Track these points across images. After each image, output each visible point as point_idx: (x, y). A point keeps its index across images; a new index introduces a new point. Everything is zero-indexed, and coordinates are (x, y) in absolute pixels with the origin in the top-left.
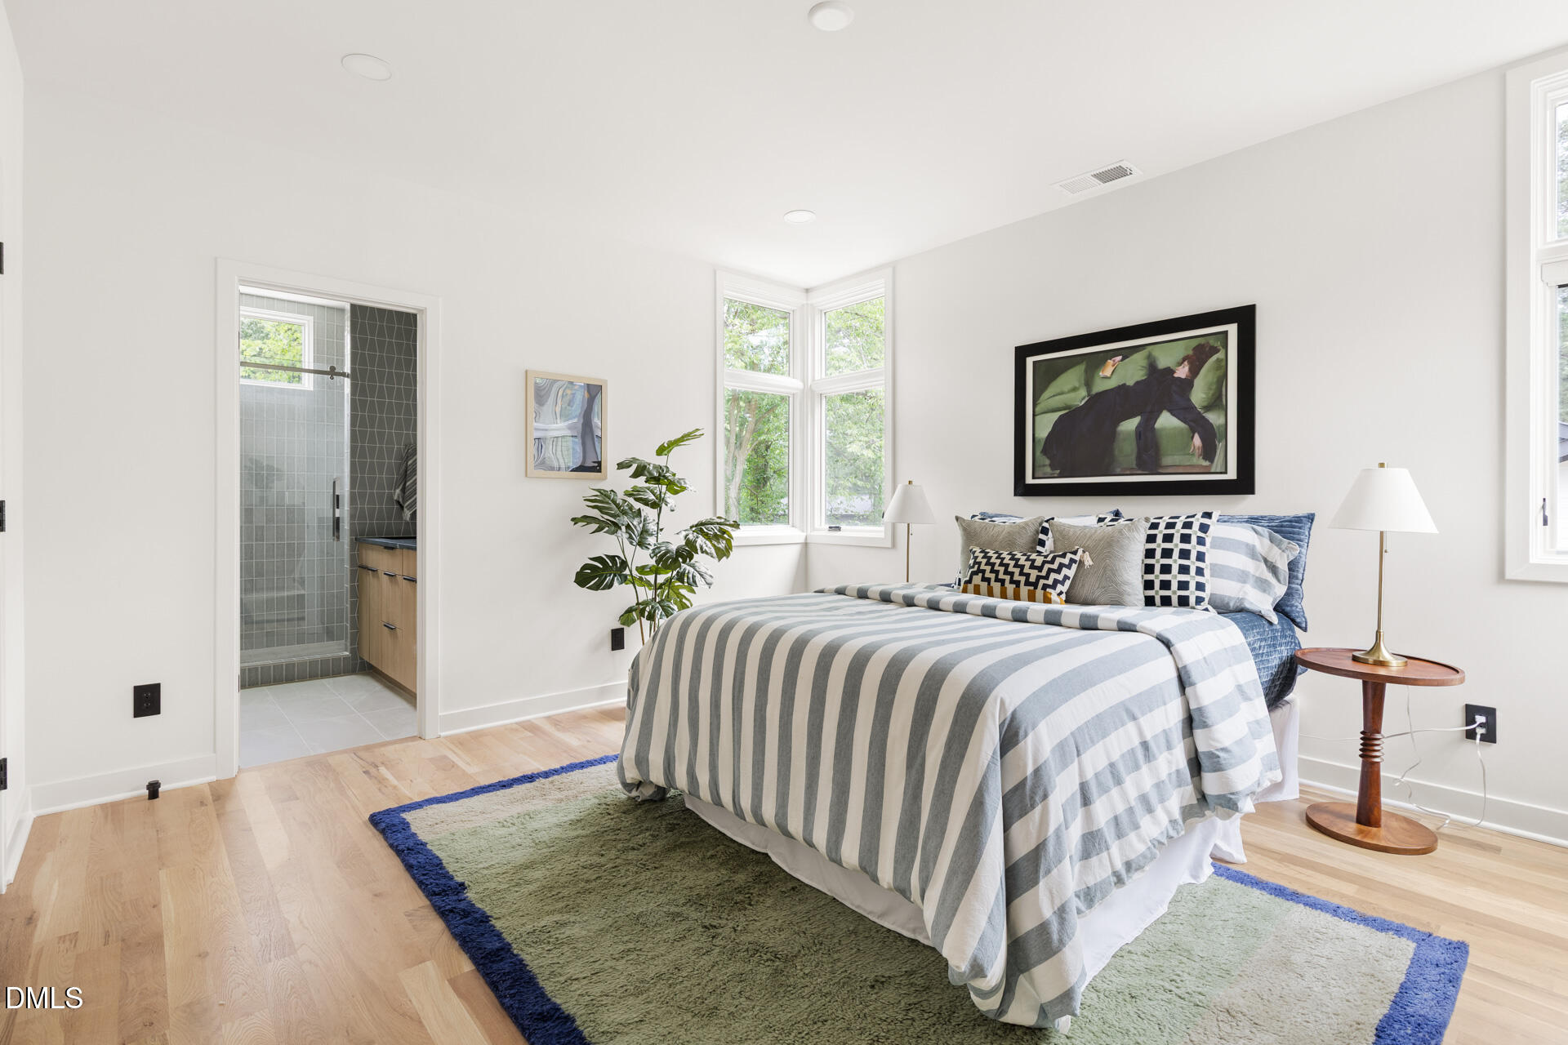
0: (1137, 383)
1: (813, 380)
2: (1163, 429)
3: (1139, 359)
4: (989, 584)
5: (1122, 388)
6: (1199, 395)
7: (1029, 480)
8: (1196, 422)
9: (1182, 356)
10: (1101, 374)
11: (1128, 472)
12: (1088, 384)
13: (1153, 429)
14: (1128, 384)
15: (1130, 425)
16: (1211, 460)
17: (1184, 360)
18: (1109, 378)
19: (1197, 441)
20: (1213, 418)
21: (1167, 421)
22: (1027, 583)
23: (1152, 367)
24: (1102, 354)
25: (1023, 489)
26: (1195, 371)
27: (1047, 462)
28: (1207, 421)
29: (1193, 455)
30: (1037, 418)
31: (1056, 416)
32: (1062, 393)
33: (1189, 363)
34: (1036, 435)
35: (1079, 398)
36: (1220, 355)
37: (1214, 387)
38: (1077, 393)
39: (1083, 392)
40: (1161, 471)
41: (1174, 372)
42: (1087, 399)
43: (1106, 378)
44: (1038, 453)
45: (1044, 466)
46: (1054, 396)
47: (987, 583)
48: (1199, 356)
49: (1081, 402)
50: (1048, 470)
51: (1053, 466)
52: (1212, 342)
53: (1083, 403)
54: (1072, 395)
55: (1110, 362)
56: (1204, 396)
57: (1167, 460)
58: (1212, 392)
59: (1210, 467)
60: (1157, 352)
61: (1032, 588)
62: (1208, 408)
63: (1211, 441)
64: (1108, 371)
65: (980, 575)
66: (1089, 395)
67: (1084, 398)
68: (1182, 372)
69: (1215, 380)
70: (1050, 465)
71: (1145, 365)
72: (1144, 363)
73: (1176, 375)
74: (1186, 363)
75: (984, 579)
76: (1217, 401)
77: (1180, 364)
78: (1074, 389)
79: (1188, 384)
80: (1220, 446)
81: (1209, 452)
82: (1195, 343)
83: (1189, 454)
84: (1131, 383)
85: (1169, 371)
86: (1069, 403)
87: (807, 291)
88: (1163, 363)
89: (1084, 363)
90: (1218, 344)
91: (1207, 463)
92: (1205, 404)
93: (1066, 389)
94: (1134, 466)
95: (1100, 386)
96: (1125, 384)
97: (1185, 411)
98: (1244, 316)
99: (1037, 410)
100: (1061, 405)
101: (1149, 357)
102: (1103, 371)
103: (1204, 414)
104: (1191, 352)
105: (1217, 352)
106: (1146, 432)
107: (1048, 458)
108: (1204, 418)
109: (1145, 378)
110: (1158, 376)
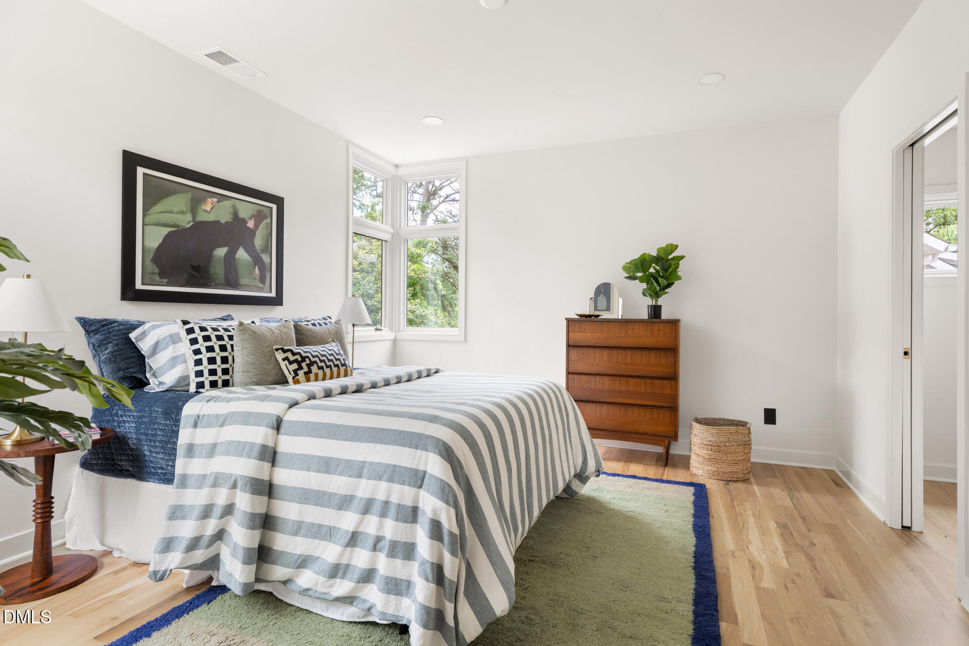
0: (227, 222)
3: (227, 203)
4: (324, 371)
5: (217, 222)
6: (258, 242)
7: (139, 286)
8: (257, 260)
9: (250, 214)
10: (203, 207)
11: (220, 287)
12: (194, 210)
13: (234, 258)
14: (221, 221)
15: (221, 252)
16: (264, 284)
17: (253, 216)
18: (209, 212)
19: (257, 271)
20: (265, 258)
23: (235, 214)
24: (203, 192)
25: (130, 293)
26: (257, 225)
27: (157, 270)
28: (262, 259)
29: (255, 279)
30: (145, 226)
31: (166, 230)
32: (171, 212)
33: (255, 220)
34: (145, 244)
35: (186, 221)
36: (268, 220)
37: (265, 239)
38: (184, 216)
39: (189, 217)
41: (247, 223)
42: (192, 223)
43: (206, 211)
45: (154, 274)
46: (164, 212)
47: (322, 370)
48: (259, 217)
49: (187, 225)
50: (157, 278)
52: (265, 210)
53: (189, 226)
54: (180, 216)
55: (209, 200)
56: (261, 243)
57: (243, 281)
58: (264, 242)
60: (238, 205)
61: (345, 367)
63: (264, 272)
64: (208, 207)
65: (315, 365)
66: (194, 221)
67: (190, 222)
68: (251, 224)
69: (266, 234)
70: (159, 274)
71: (231, 211)
72: (231, 210)
73: (248, 225)
74: (253, 219)
76: (267, 249)
77: (250, 219)
78: (182, 212)
79: (252, 233)
80: (268, 275)
81: (262, 279)
82: (258, 207)
83: (253, 278)
84: (223, 221)
85: (244, 221)
86: (178, 223)
88: (243, 214)
89: (190, 193)
90: (268, 213)
91: (262, 286)
92: (261, 248)
93: (176, 209)
94: (223, 283)
95: (202, 217)
96: (219, 221)
97: (251, 250)
98: (279, 201)
99: (147, 219)
100: (170, 222)
101: (234, 207)
102: (205, 205)
103: (261, 255)
104: (256, 213)
105: (267, 218)
106: (230, 259)
107: (158, 267)
108: (260, 256)
109: (231, 220)
110: (237, 221)
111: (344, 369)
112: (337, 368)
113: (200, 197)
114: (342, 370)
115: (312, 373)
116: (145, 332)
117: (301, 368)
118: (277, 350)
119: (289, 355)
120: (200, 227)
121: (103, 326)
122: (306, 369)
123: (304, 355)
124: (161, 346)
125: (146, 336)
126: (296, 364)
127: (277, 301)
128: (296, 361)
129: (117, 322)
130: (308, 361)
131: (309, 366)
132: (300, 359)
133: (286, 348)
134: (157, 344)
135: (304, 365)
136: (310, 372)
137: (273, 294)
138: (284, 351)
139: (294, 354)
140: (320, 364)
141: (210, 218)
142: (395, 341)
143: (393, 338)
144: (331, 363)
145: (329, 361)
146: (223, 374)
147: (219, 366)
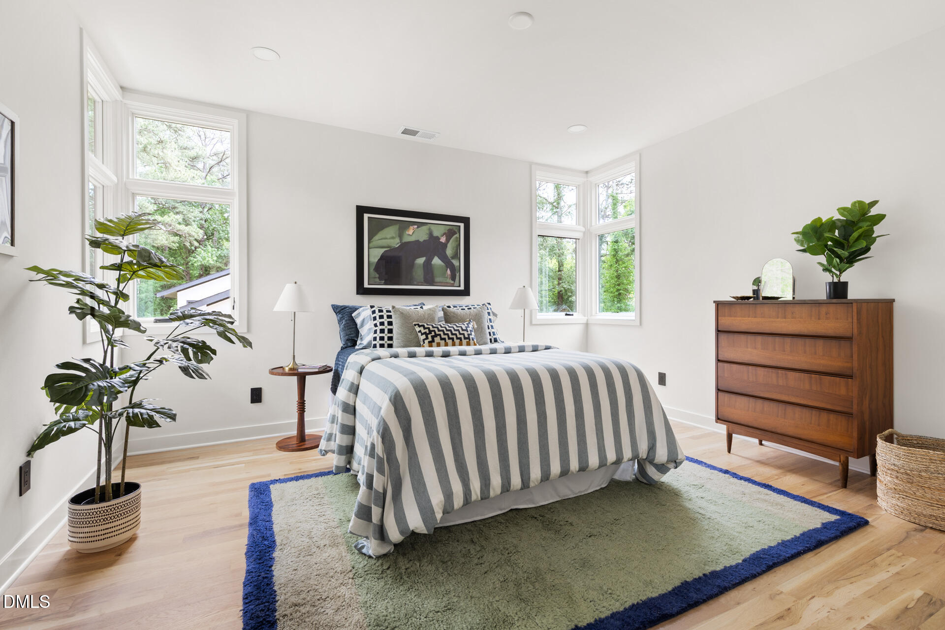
0: (424, 241)
2: (435, 265)
3: (424, 228)
4: (445, 341)
5: (417, 242)
6: (449, 252)
7: (366, 285)
8: (448, 264)
9: (443, 233)
10: (407, 232)
11: (420, 284)
12: (401, 236)
13: (431, 264)
15: (421, 261)
16: (455, 281)
19: (449, 272)
20: (455, 262)
21: (436, 261)
22: (465, 338)
23: (431, 234)
24: (407, 223)
25: (361, 290)
26: (448, 240)
27: (377, 276)
28: (452, 263)
29: (447, 278)
30: (370, 250)
31: (382, 251)
32: (386, 238)
33: (446, 236)
34: (370, 260)
35: (396, 243)
36: (457, 235)
37: (455, 249)
38: (394, 240)
39: (397, 240)
40: (435, 284)
41: (440, 239)
42: (399, 244)
43: (409, 235)
44: (372, 270)
45: (375, 278)
46: (381, 239)
47: (444, 341)
48: (450, 233)
50: (377, 280)
51: (380, 279)
52: (454, 228)
53: (397, 246)
54: (392, 240)
56: (451, 252)
57: (437, 279)
58: (454, 251)
59: (454, 284)
60: (433, 227)
61: (468, 340)
62: (453, 258)
63: (454, 271)
64: (410, 232)
65: (439, 337)
67: (398, 243)
68: (443, 240)
69: (455, 245)
70: (379, 278)
72: (428, 232)
73: (441, 240)
74: (444, 236)
75: (442, 339)
76: (456, 256)
77: (442, 236)
78: (393, 238)
79: (445, 246)
80: (458, 274)
81: (453, 278)
82: (448, 227)
83: (445, 277)
84: (421, 240)
85: (438, 238)
86: (390, 245)
87: (122, 88)
89: (398, 225)
90: (456, 230)
91: (452, 282)
92: (451, 256)
93: (388, 236)
94: (422, 281)
95: (406, 239)
96: (418, 240)
97: (444, 258)
98: (466, 221)
99: (371, 245)
100: (385, 245)
101: (430, 229)
102: (408, 231)
103: (452, 260)
104: (447, 232)
105: (457, 233)
106: (428, 265)
107: (378, 273)
108: (451, 261)
109: (427, 239)
110: (433, 239)
111: (467, 342)
112: (459, 340)
113: (404, 226)
114: (464, 341)
115: (434, 342)
116: (360, 313)
117: (427, 338)
118: (415, 325)
119: (422, 329)
120: (404, 246)
121: (342, 309)
122: (430, 339)
123: (431, 329)
124: (365, 322)
125: (360, 315)
126: (424, 335)
127: (466, 292)
128: (425, 333)
129: (348, 307)
130: (433, 334)
131: (433, 337)
132: (428, 332)
133: (420, 324)
134: (364, 320)
135: (429, 336)
136: (433, 341)
137: (462, 288)
138: (420, 326)
139: (425, 328)
140: (443, 336)
141: (412, 239)
142: (587, 325)
143: (585, 322)
144: (454, 337)
145: (452, 334)
146: (388, 340)
147: (386, 335)
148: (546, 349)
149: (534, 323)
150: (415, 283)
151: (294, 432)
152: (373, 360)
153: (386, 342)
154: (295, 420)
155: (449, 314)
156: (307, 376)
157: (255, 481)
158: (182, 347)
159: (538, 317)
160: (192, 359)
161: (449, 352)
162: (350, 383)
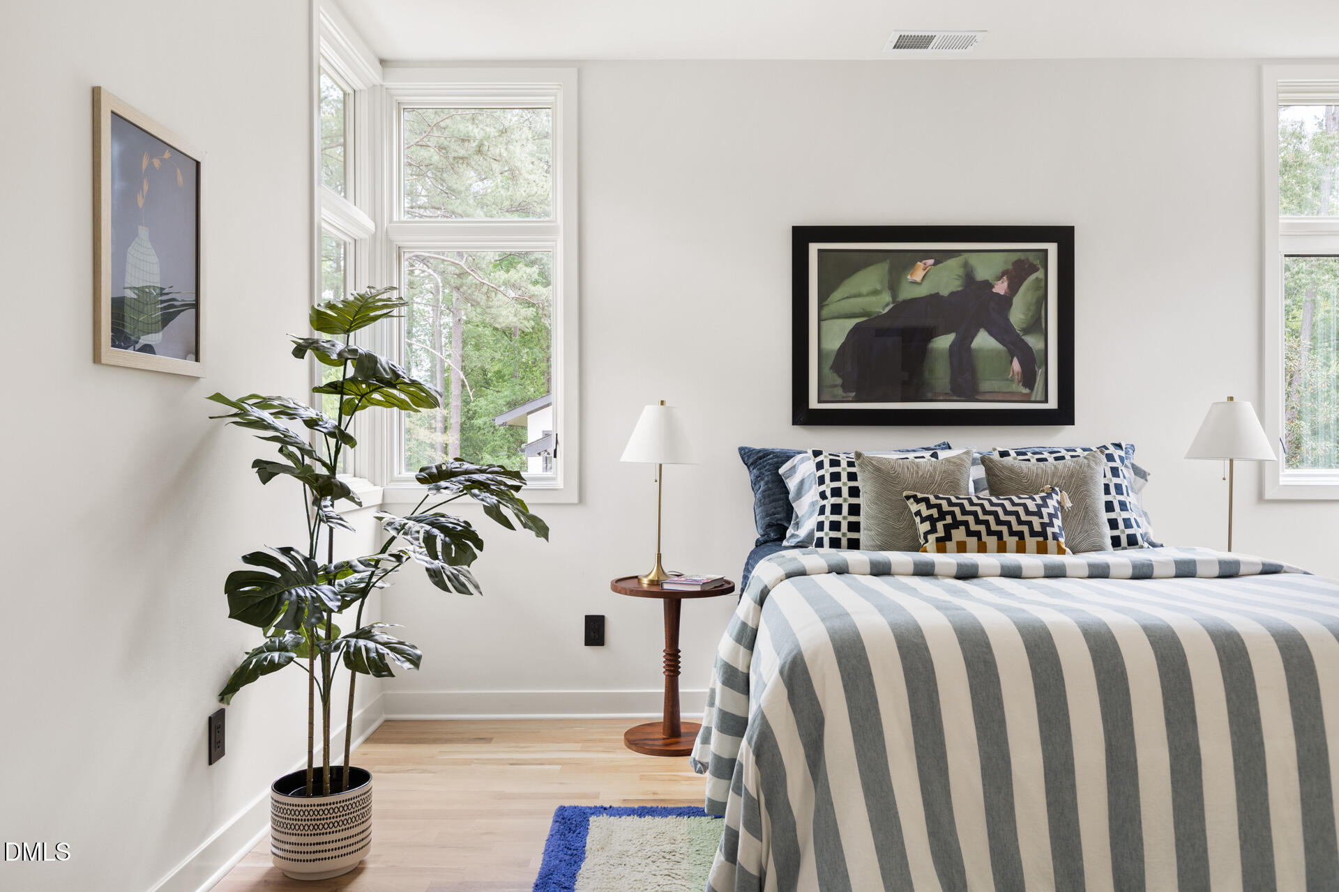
0: (952, 294)
1: (391, 221)
2: (979, 350)
3: (953, 263)
4: (980, 539)
5: (935, 298)
6: (1017, 316)
7: (814, 404)
8: (1014, 344)
9: (1000, 271)
10: (909, 277)
11: (941, 398)
12: (893, 287)
13: (969, 349)
14: (941, 294)
16: (1031, 388)
17: (1003, 274)
18: (919, 284)
19: (1016, 365)
20: (1033, 342)
21: (984, 341)
22: (1033, 533)
23: (969, 277)
24: (910, 254)
25: (803, 415)
26: (1014, 288)
27: (839, 381)
28: (1026, 344)
29: (1012, 380)
30: (822, 323)
31: (850, 324)
32: (859, 295)
33: (1010, 279)
34: (822, 346)
35: (881, 304)
36: (1039, 274)
37: (1033, 308)
38: (878, 297)
39: (886, 297)
40: (979, 398)
41: (993, 287)
42: (891, 306)
43: (915, 283)
44: (827, 370)
45: (835, 386)
46: (848, 298)
47: (976, 538)
48: (1019, 271)
49: (884, 310)
50: (840, 391)
51: (845, 387)
52: (1031, 257)
53: (887, 310)
54: (873, 299)
55: (920, 265)
56: (1022, 317)
57: (985, 386)
58: (1030, 314)
59: (1029, 395)
60: (974, 260)
61: (1041, 539)
62: (1027, 331)
63: (1031, 366)
64: (918, 275)
65: (962, 528)
66: (894, 301)
67: (887, 305)
68: (1001, 288)
69: (1034, 300)
70: (843, 386)
71: (961, 274)
72: (960, 272)
73: (994, 290)
74: (1005, 278)
75: (970, 533)
76: (1037, 324)
77: (999, 278)
78: (875, 292)
79: (1005, 302)
80: (1040, 372)
81: (1028, 379)
82: (1015, 257)
83: (1007, 380)
84: (945, 292)
85: (988, 285)
86: (869, 309)
87: (383, 62)
88: (982, 274)
89: (888, 261)
90: (1037, 262)
91: (1027, 391)
92: (1024, 326)
93: (865, 289)
94: (948, 391)
95: (907, 293)
96: (938, 293)
97: (1003, 332)
98: (1064, 237)
99: (824, 312)
100: (857, 310)
101: (966, 265)
102: (912, 275)
103: (1023, 337)
104: (1010, 267)
105: (1037, 270)
106: (961, 352)
107: (840, 376)
108: (1023, 340)
109: (959, 289)
110: (975, 288)
111: (1037, 542)
112: (1016, 538)
113: (905, 262)
114: (1031, 542)
115: (950, 539)
116: (794, 467)
117: (933, 530)
118: (908, 498)
119: (922, 507)
120: (902, 307)
121: (760, 458)
122: (941, 533)
123: (946, 507)
124: (806, 486)
125: (795, 472)
126: (928, 523)
127: (1064, 415)
128: (930, 518)
129: (773, 453)
130: (949, 520)
131: (948, 528)
132: (936, 516)
133: (920, 495)
134: (802, 482)
135: (940, 525)
136: (948, 537)
137: (1053, 404)
138: (918, 501)
139: (929, 506)
140: (973, 527)
141: (922, 291)
144: (1004, 529)
145: (999, 522)
146: (849, 530)
147: (844, 518)
148: (1264, 572)
149: (1269, 495)
150: (930, 395)
151: (658, 715)
152: (789, 576)
153: (844, 535)
154: (659, 689)
155: (998, 473)
156: (682, 600)
157: (567, 804)
158: (427, 532)
159: (1283, 481)
160: (440, 557)
161: (975, 567)
162: (739, 623)
